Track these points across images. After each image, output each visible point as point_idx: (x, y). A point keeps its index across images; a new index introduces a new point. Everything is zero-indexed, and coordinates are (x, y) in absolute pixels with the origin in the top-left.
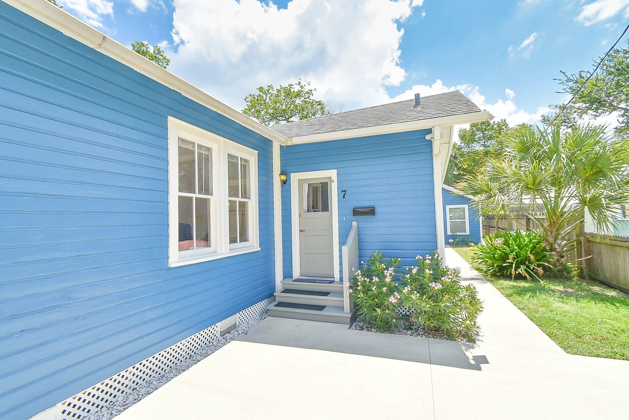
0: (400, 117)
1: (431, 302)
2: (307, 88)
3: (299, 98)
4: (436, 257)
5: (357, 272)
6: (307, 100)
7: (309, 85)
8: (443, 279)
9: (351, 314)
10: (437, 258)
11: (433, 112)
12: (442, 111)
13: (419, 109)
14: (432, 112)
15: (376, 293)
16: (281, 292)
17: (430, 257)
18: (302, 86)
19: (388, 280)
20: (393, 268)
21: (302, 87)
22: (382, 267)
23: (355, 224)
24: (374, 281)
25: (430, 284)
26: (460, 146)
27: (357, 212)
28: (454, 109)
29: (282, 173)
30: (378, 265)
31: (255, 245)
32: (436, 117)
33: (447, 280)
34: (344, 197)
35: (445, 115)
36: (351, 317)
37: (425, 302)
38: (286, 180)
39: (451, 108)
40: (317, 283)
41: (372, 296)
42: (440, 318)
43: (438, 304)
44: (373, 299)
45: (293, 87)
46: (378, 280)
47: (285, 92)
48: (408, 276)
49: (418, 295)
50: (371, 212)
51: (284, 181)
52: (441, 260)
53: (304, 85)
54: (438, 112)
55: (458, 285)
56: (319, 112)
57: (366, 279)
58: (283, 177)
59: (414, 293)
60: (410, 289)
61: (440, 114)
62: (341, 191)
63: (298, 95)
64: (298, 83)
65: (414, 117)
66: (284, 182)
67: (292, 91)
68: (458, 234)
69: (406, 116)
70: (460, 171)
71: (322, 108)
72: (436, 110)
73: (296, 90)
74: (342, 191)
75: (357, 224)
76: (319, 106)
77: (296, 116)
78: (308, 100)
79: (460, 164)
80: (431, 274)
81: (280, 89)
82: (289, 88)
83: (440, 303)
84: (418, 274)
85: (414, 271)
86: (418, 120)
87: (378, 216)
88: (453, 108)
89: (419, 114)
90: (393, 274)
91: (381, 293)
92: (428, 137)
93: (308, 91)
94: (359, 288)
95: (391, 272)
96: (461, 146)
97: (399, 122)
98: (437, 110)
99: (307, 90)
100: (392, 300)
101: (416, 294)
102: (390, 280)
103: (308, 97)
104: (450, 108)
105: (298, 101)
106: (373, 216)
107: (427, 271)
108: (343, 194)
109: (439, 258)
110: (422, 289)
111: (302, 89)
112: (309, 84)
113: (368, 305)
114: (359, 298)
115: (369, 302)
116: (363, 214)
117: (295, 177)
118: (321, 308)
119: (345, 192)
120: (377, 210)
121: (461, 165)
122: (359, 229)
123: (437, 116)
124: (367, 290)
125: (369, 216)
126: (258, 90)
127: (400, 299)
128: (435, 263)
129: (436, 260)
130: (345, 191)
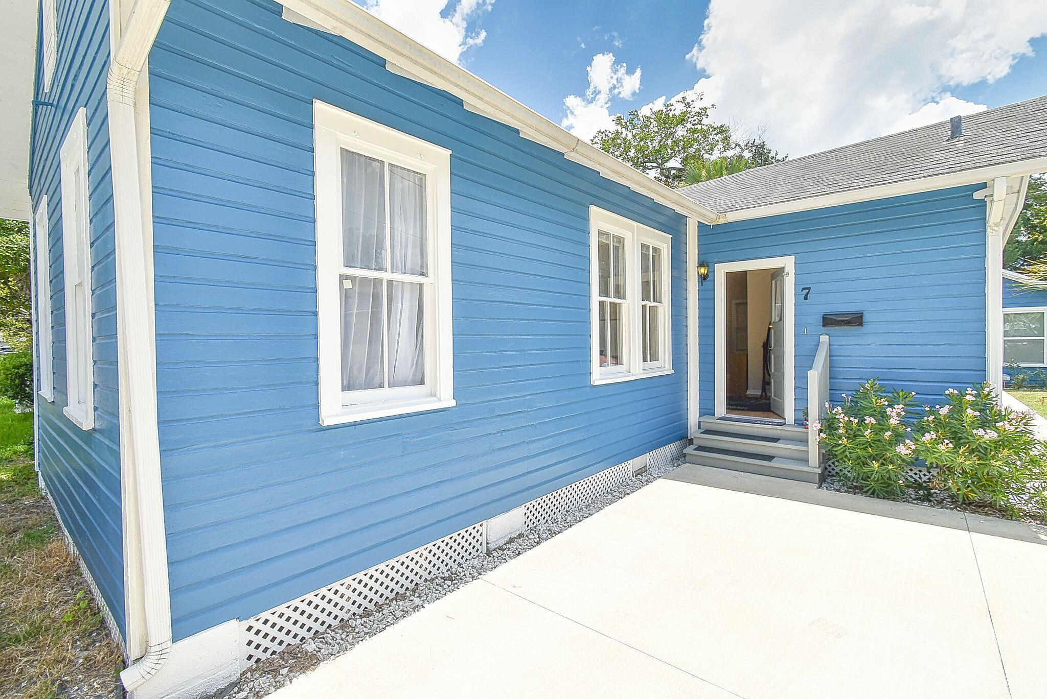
0: (923, 165)
1: (975, 458)
2: (697, 106)
3: (682, 126)
4: (985, 392)
5: (836, 409)
6: (696, 127)
7: (701, 99)
8: (999, 424)
9: (820, 468)
10: (988, 394)
11: (992, 152)
12: (1013, 148)
13: (960, 145)
14: (989, 152)
15: (869, 440)
16: (701, 433)
17: (975, 392)
18: (689, 103)
19: (894, 421)
20: (901, 406)
21: (688, 105)
22: (881, 403)
23: (824, 339)
24: (866, 422)
25: (975, 431)
26: (1040, 179)
27: (828, 321)
28: (1039, 143)
29: (701, 264)
30: (874, 400)
31: (667, 367)
32: (999, 161)
33: (1007, 427)
34: (806, 298)
35: (1019, 157)
36: (822, 472)
37: (963, 457)
38: (707, 274)
39: (1032, 140)
40: (758, 423)
41: (861, 445)
42: (988, 484)
43: (987, 462)
44: (865, 449)
45: (673, 108)
46: (874, 421)
47: (658, 119)
48: (931, 418)
49: (950, 445)
50: (856, 320)
51: (704, 275)
52: (996, 396)
53: (693, 101)
54: (1002, 150)
55: (1029, 437)
56: (720, 146)
57: (852, 419)
58: (703, 271)
59: (944, 442)
60: (934, 437)
61: (1009, 155)
62: (801, 290)
63: (682, 120)
64: (682, 100)
65: (950, 163)
66: (703, 278)
67: (671, 116)
68: (1022, 365)
69: (934, 163)
70: (1034, 235)
71: (726, 138)
72: (998, 147)
73: (677, 113)
74: (803, 290)
75: (829, 339)
76: (719, 135)
77: (676, 158)
78: (699, 127)
79: (1036, 219)
80: (976, 417)
81: (650, 116)
82: (665, 110)
83: (991, 461)
84: (950, 415)
85: (944, 411)
86: (962, 170)
87: (866, 328)
88: (1036, 139)
89: (961, 158)
90: (903, 413)
91: (879, 441)
92: (977, 195)
93: (700, 111)
94: (840, 431)
95: (899, 411)
96: (1042, 180)
97: (922, 175)
98: (1001, 146)
99: (697, 110)
100: (901, 450)
101: (947, 444)
102: (898, 422)
103: (700, 123)
104: (1028, 141)
105: (680, 132)
106: (859, 327)
107: (969, 411)
108: (805, 293)
109: (993, 394)
110: (958, 439)
111: (689, 109)
112: (701, 97)
113: (854, 456)
114: (840, 445)
115: (857, 452)
116: (841, 324)
117: (721, 271)
118: (769, 458)
119: (808, 291)
120: (867, 317)
121: (1038, 221)
122: (832, 347)
123: (1001, 161)
124: (853, 436)
125: (853, 327)
126: (614, 122)
127: (914, 451)
128: (983, 402)
129: (985, 397)
130: (809, 289)
